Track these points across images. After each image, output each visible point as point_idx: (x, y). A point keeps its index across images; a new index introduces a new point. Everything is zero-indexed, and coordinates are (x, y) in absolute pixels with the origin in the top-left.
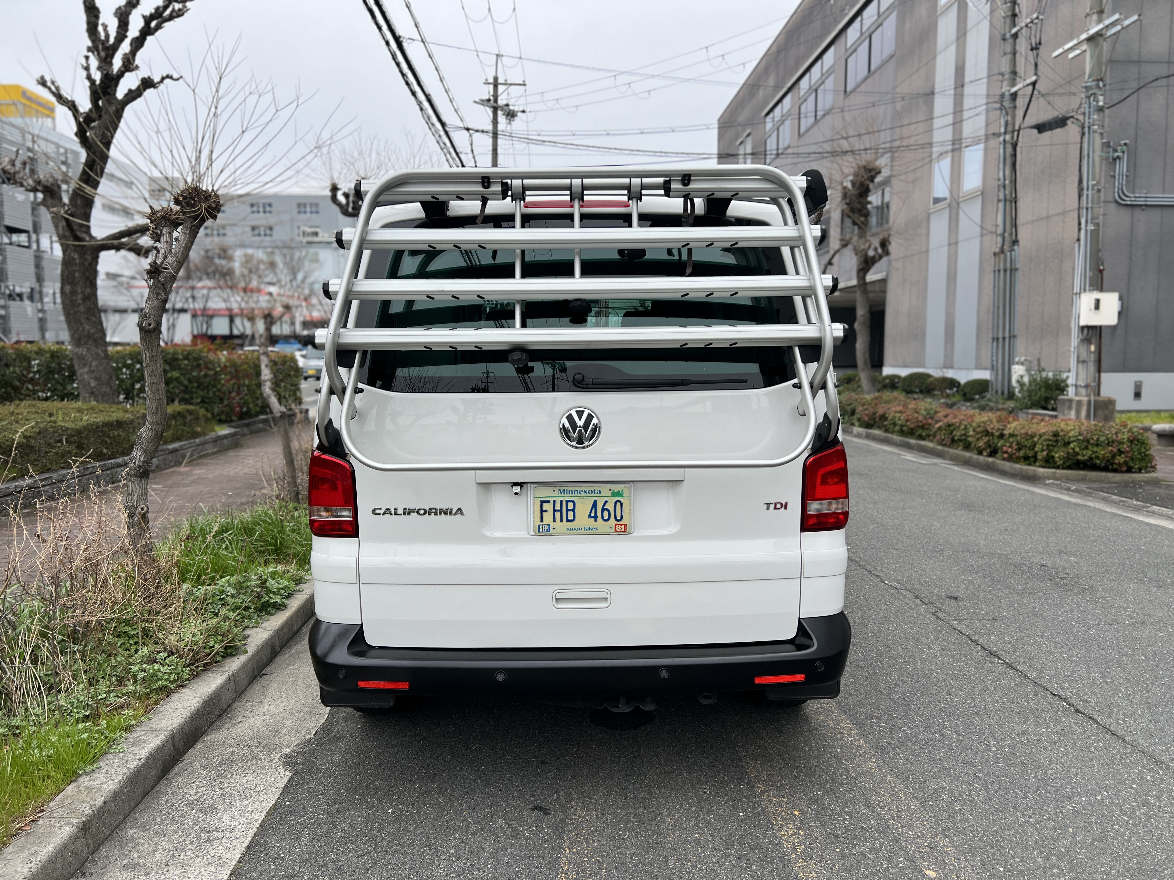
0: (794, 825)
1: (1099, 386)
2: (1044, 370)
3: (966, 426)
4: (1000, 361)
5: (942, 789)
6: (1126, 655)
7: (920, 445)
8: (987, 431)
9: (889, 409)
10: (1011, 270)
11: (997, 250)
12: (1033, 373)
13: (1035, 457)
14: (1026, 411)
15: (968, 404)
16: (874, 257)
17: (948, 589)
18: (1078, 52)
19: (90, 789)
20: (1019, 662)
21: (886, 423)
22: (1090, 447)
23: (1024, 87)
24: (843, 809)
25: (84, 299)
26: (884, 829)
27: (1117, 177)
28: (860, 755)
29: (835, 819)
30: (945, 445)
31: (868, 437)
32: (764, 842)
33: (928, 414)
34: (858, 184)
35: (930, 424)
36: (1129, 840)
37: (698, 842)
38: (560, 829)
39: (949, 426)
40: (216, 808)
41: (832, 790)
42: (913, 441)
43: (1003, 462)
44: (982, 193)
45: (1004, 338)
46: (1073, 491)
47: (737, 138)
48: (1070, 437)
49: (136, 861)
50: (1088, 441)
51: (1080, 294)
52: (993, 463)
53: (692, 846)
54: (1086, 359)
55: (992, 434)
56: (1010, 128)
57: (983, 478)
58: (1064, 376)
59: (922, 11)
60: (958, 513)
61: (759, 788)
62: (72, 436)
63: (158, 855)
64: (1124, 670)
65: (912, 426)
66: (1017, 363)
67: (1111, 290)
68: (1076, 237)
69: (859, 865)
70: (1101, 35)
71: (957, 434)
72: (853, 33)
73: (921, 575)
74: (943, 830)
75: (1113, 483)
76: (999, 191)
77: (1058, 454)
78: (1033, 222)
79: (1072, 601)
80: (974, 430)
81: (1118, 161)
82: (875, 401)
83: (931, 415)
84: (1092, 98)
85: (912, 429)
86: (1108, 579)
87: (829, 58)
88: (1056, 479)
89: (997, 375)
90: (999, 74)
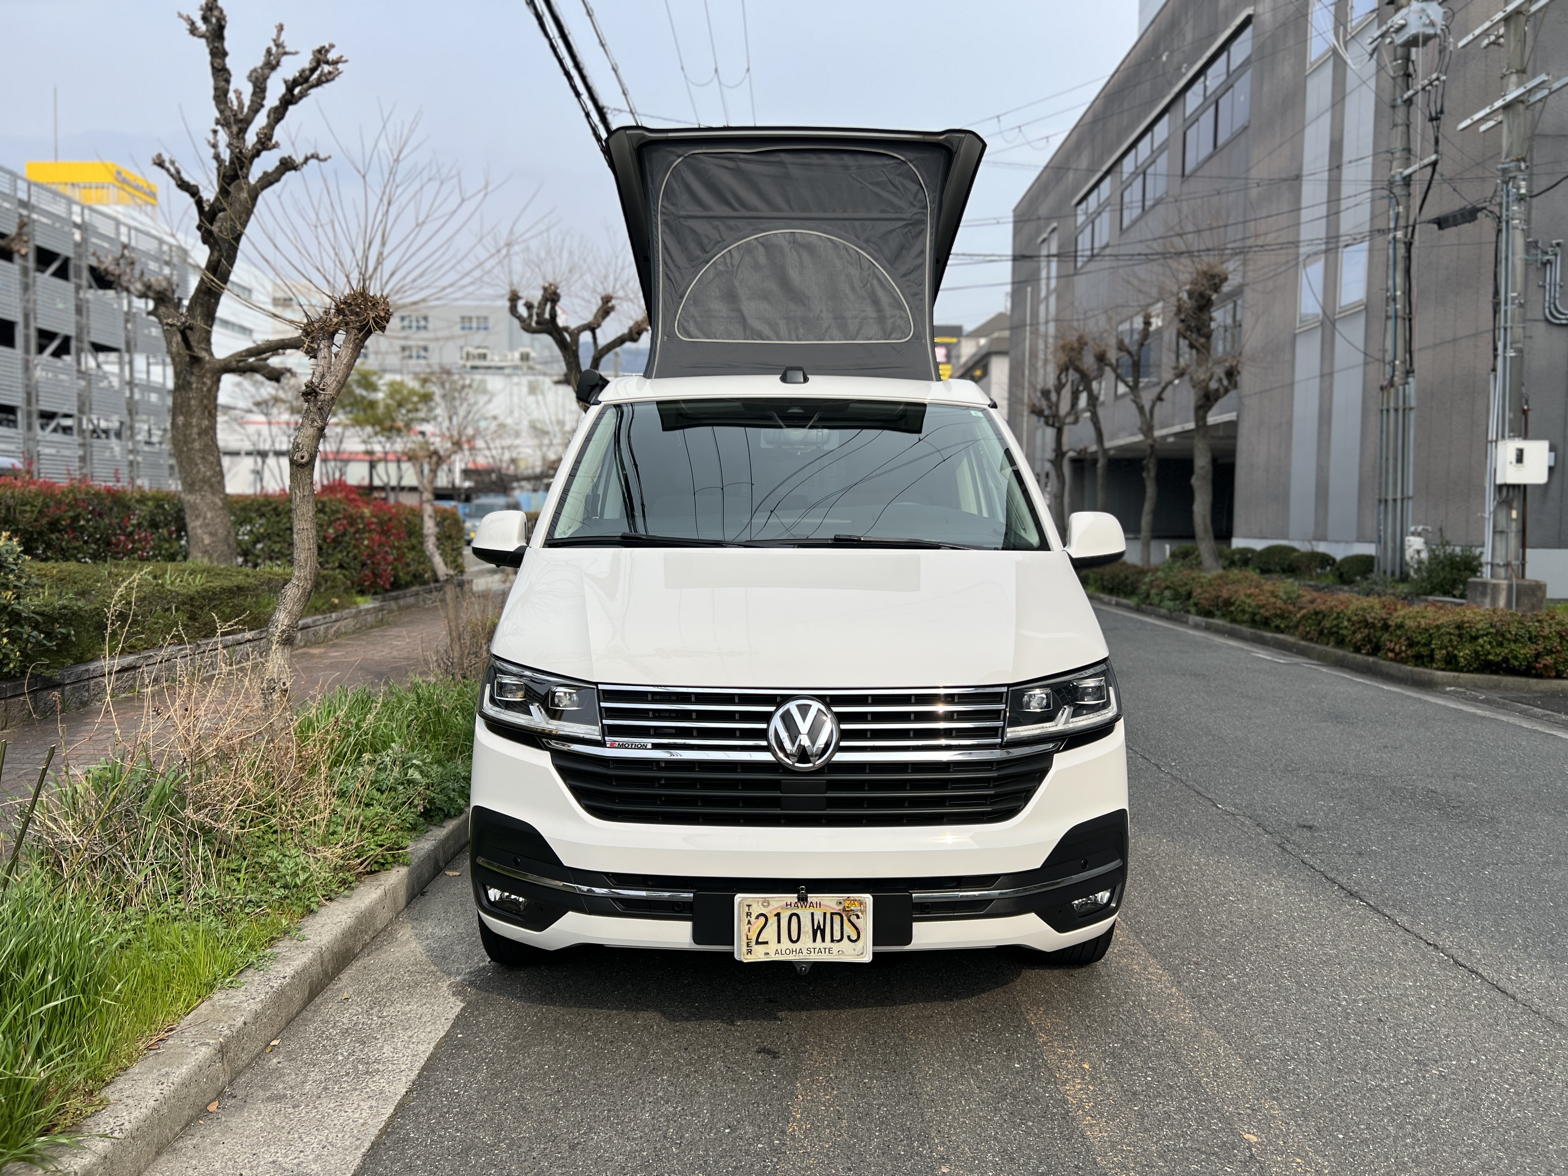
0: (1083, 1079)
1: (1523, 565)
2: (1448, 543)
3: (1338, 614)
4: (1390, 530)
5: (1274, 1047)
6: (1529, 900)
7: (1277, 639)
8: (1366, 621)
9: (1236, 592)
10: (1404, 410)
11: (1385, 383)
12: (1434, 547)
13: (1431, 658)
14: (1423, 597)
15: (1346, 588)
16: (1217, 390)
17: (1301, 817)
18: (1491, 123)
19: (227, 1007)
20: (1386, 906)
21: (1233, 608)
22: (1505, 643)
23: (1421, 168)
24: (1145, 1062)
25: (199, 434)
26: (1196, 1087)
27: (1548, 287)
28: (1171, 1004)
29: (1135, 1075)
30: (1311, 640)
31: (1208, 628)
32: (1044, 1096)
33: (1289, 598)
34: (1196, 294)
35: (1290, 612)
36: (1508, 1110)
37: (962, 1094)
38: (792, 1074)
39: (1316, 613)
40: (376, 1039)
41: (1132, 1042)
42: (1268, 635)
43: (1387, 663)
44: (1366, 308)
45: (1395, 500)
46: (1482, 701)
47: (1038, 233)
48: (1478, 630)
49: (282, 1092)
50: (1503, 635)
51: (1496, 442)
52: (1375, 663)
53: (954, 1099)
54: (1505, 529)
55: (1373, 625)
56: (1402, 223)
57: (1360, 683)
58: (1478, 551)
59: (1286, 69)
60: (1323, 725)
61: (1040, 1037)
62: (184, 603)
63: (307, 1087)
64: (1524, 918)
65: (1267, 614)
66: (1413, 534)
67: (1538, 437)
68: (1491, 367)
69: (1160, 1124)
70: (1522, 102)
71: (1327, 624)
72: (1193, 99)
73: (1266, 798)
74: (1271, 1091)
75: (1536, 692)
76: (1387, 305)
77: (1464, 653)
78: (1435, 345)
79: (1464, 835)
80: (1349, 620)
81: (1548, 266)
82: (1218, 581)
83: (1292, 600)
84: (1511, 184)
85: (1267, 618)
86: (1517, 810)
87: (1162, 130)
88: (1459, 686)
89: (1386, 548)
90: (1388, 152)
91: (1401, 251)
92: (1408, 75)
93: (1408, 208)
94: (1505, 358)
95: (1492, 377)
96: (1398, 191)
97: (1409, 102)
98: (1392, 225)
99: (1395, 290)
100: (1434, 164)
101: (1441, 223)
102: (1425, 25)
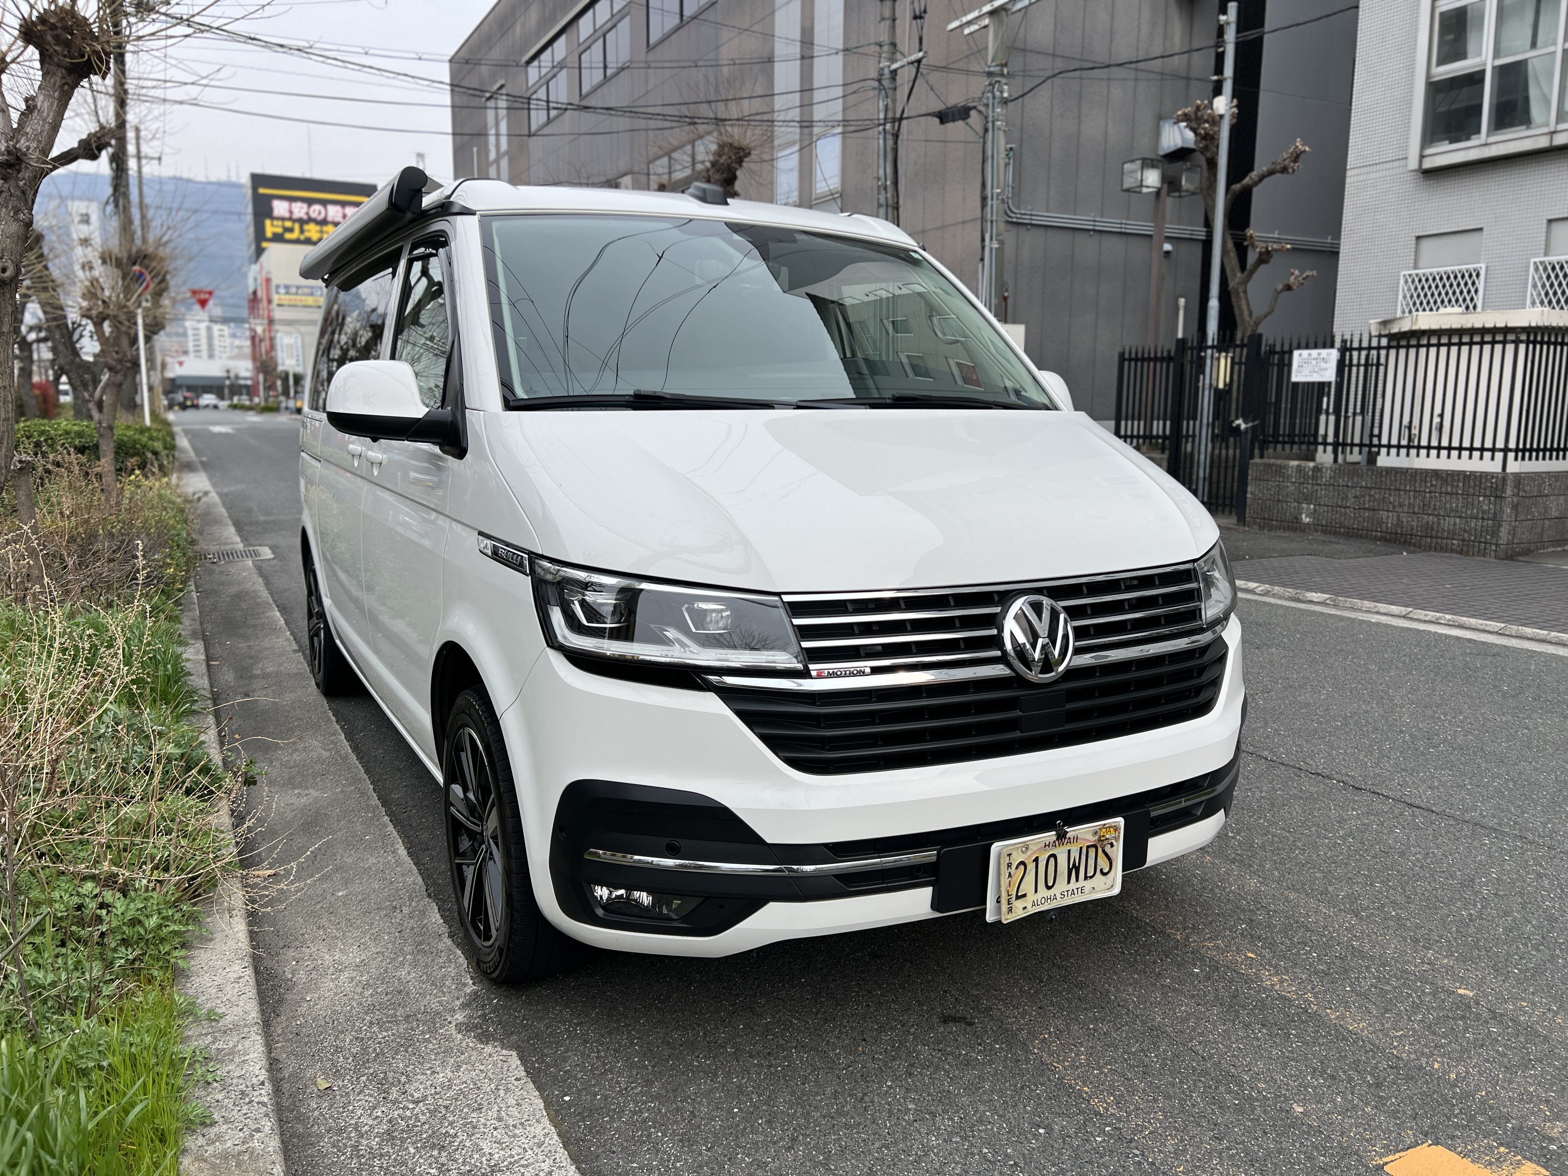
0: (1267, 970)
18: (978, 27)
23: (906, 65)
24: (1291, 939)
29: (1299, 954)
32: (1263, 998)
34: (720, 166)
37: (1195, 1017)
38: (1013, 1039)
40: (451, 1135)
44: (841, 196)
53: (1196, 1023)
56: (890, 115)
61: (1174, 934)
67: (1015, 322)
68: (980, 256)
69: (1387, 999)
70: (1005, 10)
76: (879, 193)
84: (996, 87)
90: (876, 44)
91: (890, 143)
93: (894, 101)
94: (991, 249)
95: (980, 265)
96: (886, 83)
98: (882, 116)
99: (886, 180)
100: (919, 61)
101: (944, 117)
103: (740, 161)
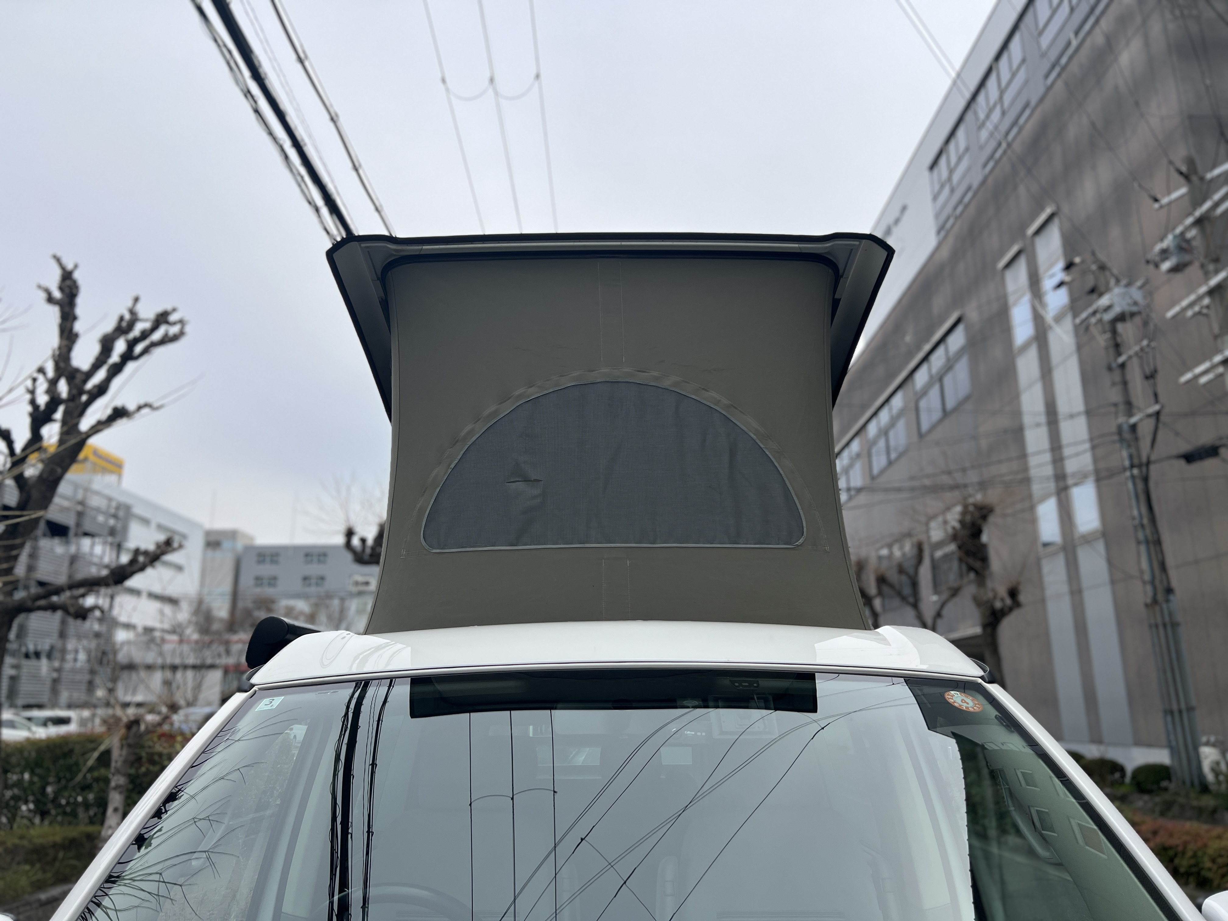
4: (1180, 738)
10: (1172, 625)
11: (1149, 601)
16: (1002, 609)
18: (1212, 376)
23: (1145, 418)
34: (967, 523)
44: (1104, 535)
45: (1180, 712)
56: (1136, 462)
59: (997, 352)
66: (1206, 744)
72: (921, 379)
76: (1136, 531)
87: (897, 402)
89: (1179, 758)
90: (1112, 405)
91: (1140, 486)
92: (1117, 346)
93: (1138, 449)
96: (1127, 435)
97: (1123, 366)
98: (1127, 463)
99: (1142, 519)
100: (1158, 414)
101: (1190, 458)
102: (1129, 305)
103: (984, 518)
